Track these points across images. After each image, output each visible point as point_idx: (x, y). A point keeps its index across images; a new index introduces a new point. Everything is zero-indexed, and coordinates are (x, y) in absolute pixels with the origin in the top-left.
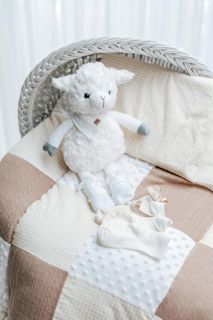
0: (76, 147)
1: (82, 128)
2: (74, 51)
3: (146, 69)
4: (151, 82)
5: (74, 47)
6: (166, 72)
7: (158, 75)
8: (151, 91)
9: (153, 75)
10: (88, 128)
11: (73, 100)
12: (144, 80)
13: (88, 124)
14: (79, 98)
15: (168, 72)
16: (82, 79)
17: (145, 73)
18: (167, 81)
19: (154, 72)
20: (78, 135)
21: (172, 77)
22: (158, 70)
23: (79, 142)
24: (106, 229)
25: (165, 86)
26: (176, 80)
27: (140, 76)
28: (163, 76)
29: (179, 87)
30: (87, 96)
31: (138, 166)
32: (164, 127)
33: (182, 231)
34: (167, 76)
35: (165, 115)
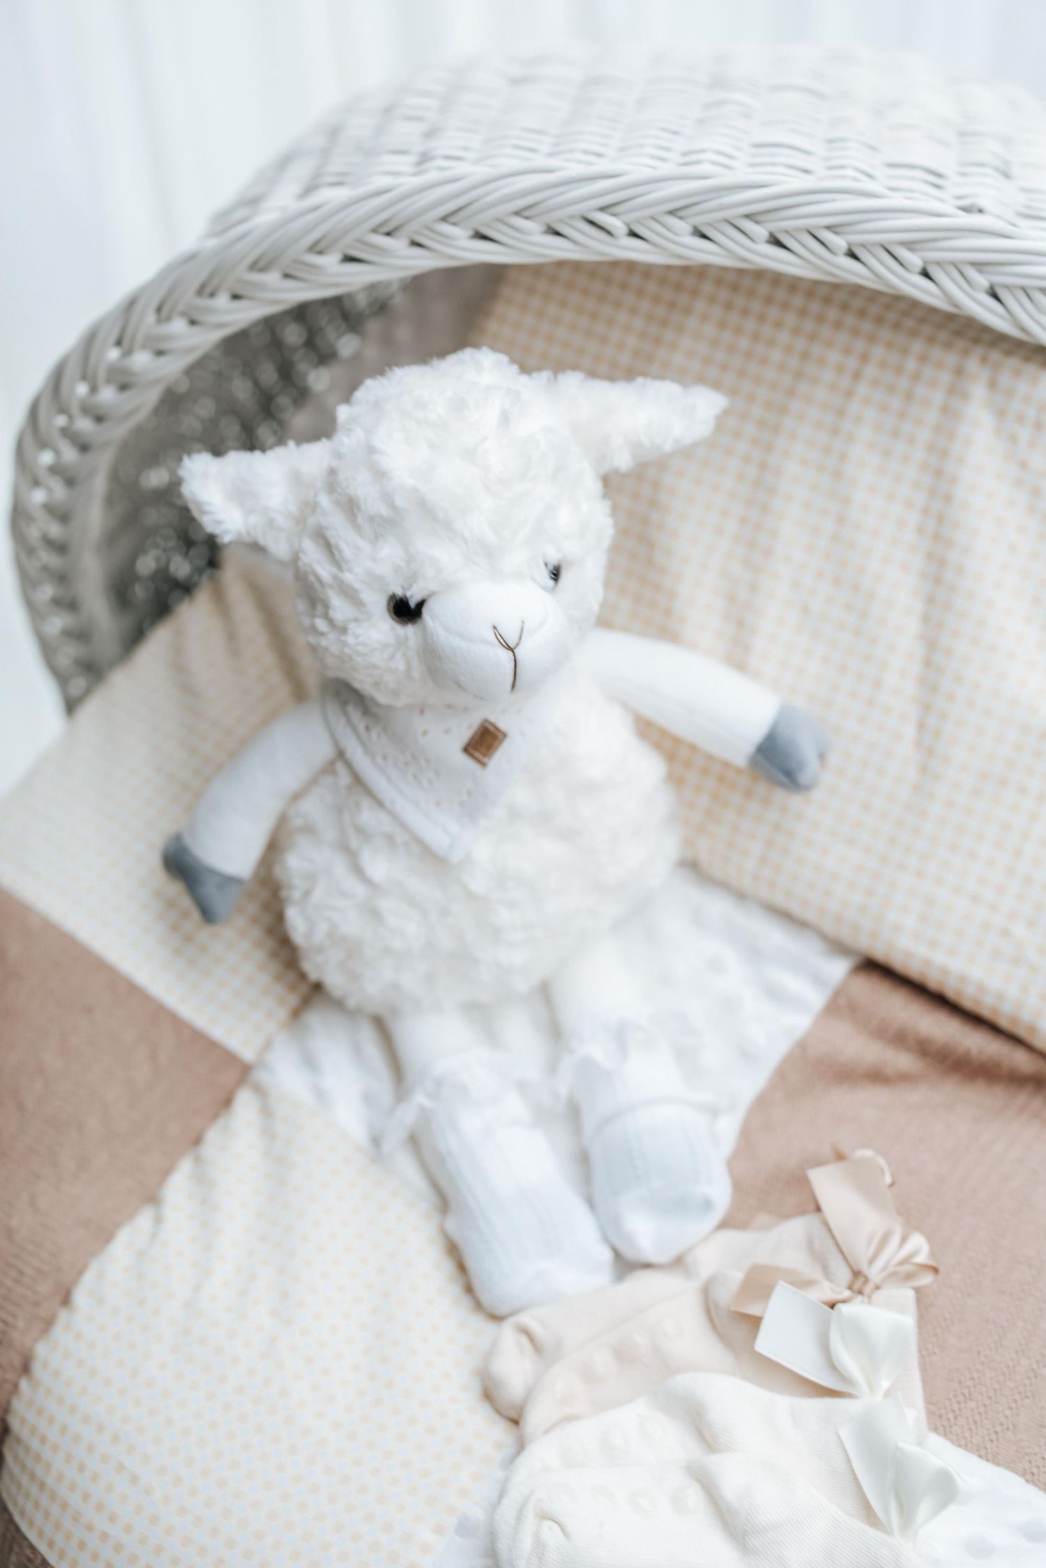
0: (360, 890)
1: (389, 779)
2: (320, 253)
3: (803, 313)
4: (841, 413)
5: (316, 235)
6: (936, 353)
7: (883, 365)
8: (837, 475)
9: (852, 363)
10: (430, 782)
11: (321, 624)
12: (791, 393)
13: (427, 761)
14: (356, 620)
15: (948, 346)
16: (371, 501)
17: (800, 344)
18: (945, 410)
19: (859, 345)
20: (368, 816)
21: (978, 391)
22: (885, 334)
23: (379, 866)
24: (544, 1516)
25: (931, 448)
26: (1001, 414)
27: (764, 361)
28: (916, 377)
29: (1024, 465)
30: (405, 611)
31: (754, 953)
32: (921, 726)
33: (1023, 1474)
34: (945, 378)
35: (931, 645)
